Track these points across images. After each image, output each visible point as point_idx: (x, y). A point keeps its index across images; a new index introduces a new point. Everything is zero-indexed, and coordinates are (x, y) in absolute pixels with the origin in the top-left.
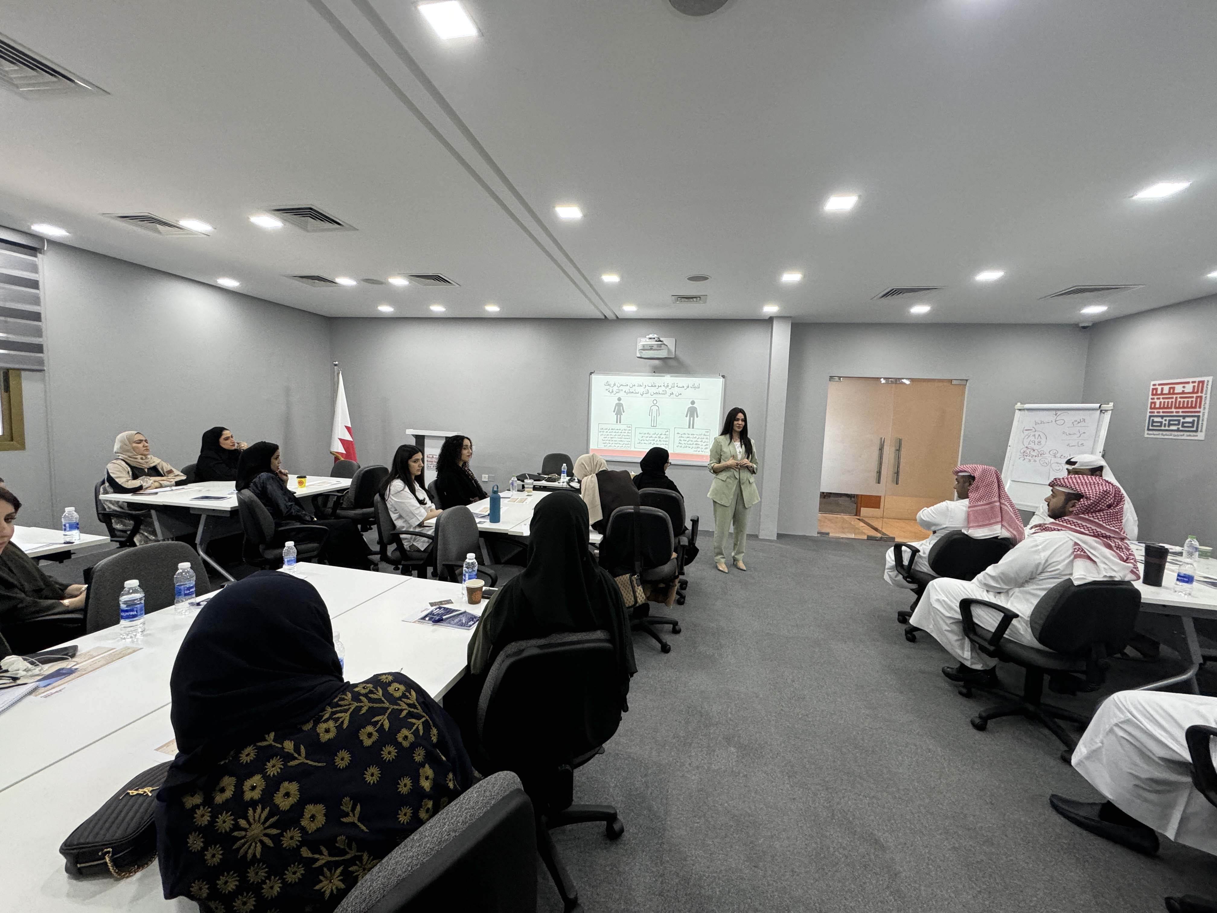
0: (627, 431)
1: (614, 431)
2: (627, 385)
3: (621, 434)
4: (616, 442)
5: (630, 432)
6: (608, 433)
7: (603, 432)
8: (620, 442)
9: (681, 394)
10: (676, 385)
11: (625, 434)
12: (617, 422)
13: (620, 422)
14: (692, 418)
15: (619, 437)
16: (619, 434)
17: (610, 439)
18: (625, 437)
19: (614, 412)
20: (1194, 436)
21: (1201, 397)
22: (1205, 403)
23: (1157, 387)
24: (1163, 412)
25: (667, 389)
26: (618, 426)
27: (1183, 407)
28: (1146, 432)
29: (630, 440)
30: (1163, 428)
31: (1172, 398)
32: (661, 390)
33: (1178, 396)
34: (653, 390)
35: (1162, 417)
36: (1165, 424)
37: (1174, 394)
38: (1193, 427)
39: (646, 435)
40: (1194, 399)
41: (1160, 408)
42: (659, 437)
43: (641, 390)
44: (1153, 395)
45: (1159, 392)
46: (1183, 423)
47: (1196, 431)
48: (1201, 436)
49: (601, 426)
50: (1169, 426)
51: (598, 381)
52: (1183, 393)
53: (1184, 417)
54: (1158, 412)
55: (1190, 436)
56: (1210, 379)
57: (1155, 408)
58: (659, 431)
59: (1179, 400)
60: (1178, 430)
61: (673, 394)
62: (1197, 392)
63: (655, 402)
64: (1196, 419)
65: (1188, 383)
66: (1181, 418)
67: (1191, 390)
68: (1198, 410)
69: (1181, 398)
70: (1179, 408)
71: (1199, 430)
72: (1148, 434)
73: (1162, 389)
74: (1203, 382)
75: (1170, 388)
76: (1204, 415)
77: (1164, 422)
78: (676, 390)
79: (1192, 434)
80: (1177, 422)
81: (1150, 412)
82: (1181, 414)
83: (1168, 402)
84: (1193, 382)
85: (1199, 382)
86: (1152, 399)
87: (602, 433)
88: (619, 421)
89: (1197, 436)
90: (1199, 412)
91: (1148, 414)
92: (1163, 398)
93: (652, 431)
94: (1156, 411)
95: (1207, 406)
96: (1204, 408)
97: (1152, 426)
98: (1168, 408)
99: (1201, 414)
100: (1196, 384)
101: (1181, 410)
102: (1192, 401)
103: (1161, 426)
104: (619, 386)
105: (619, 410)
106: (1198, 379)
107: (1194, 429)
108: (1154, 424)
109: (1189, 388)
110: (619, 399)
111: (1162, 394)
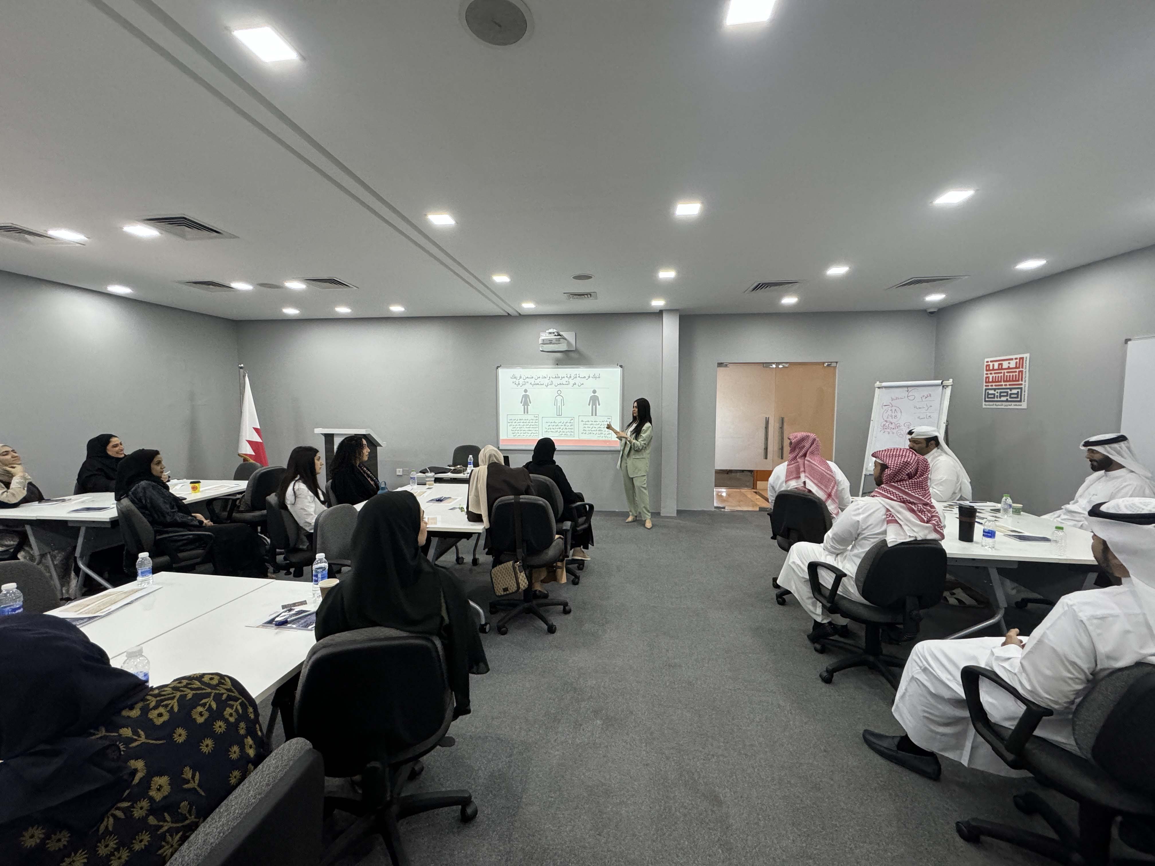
0: (534, 421)
1: (522, 421)
2: (533, 378)
3: (529, 424)
4: (525, 432)
5: (537, 421)
6: (515, 424)
7: (512, 422)
8: (529, 432)
9: (583, 384)
10: (578, 376)
11: (533, 424)
12: (524, 413)
13: (527, 413)
14: (594, 406)
15: (527, 426)
16: (527, 424)
17: (518, 429)
18: (533, 426)
19: (521, 403)
20: (1019, 405)
21: (1022, 371)
22: (1025, 377)
23: (990, 363)
24: (995, 385)
25: (570, 380)
26: (526, 417)
27: (1010, 381)
28: (984, 403)
29: (537, 429)
30: (996, 399)
31: (1001, 373)
32: (564, 381)
33: (1006, 371)
34: (558, 381)
35: (995, 390)
36: (997, 396)
37: (1002, 369)
38: (1017, 397)
39: (553, 424)
40: (1017, 374)
41: (993, 382)
42: (565, 425)
43: (546, 381)
44: (987, 370)
45: (991, 368)
46: (1011, 394)
47: (1020, 401)
48: (1024, 405)
49: (510, 417)
50: (1000, 397)
51: (504, 375)
52: (1009, 368)
53: (1011, 389)
54: (992, 386)
55: (1016, 405)
56: (1026, 356)
57: (989, 382)
58: (565, 420)
59: (1006, 374)
60: (1007, 401)
61: (575, 384)
62: (1019, 368)
63: (559, 392)
64: (1019, 390)
65: (1012, 359)
66: (1008, 390)
67: (1015, 366)
68: (1020, 382)
69: (1008, 372)
70: (1007, 381)
71: (1023, 400)
72: (985, 405)
73: (993, 365)
74: (1023, 358)
75: (999, 364)
76: (1025, 387)
77: (996, 394)
78: (578, 381)
79: (1018, 403)
80: (1005, 394)
81: (986, 386)
82: (1008, 387)
83: (998, 377)
84: (1016, 359)
85: (1020, 358)
86: (987, 374)
87: (510, 424)
88: (526, 411)
89: (1021, 405)
90: (1021, 384)
91: (985, 388)
92: (995, 373)
93: (558, 420)
94: (990, 384)
95: (1027, 379)
96: (1025, 381)
97: (988, 398)
98: (998, 382)
99: (1023, 386)
100: (1018, 361)
101: (1008, 383)
102: (1016, 375)
103: (994, 398)
104: (525, 378)
105: (526, 401)
106: (1018, 356)
107: (1019, 399)
108: (989, 396)
109: (1013, 364)
110: (526, 391)
111: (993, 370)
